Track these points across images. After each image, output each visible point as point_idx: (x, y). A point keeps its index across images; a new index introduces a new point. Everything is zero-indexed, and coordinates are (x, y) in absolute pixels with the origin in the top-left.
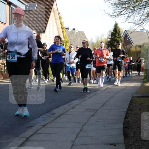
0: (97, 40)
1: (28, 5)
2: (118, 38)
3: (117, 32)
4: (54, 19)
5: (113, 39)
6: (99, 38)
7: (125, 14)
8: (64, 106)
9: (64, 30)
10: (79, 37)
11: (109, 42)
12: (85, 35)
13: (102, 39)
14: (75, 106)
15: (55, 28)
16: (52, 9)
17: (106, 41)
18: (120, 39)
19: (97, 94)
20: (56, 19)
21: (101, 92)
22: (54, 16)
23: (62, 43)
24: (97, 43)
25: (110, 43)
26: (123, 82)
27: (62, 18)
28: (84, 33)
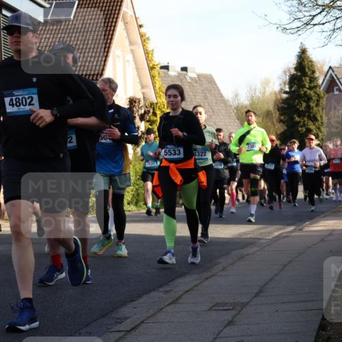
0: (253, 97)
1: (51, 7)
2: (310, 88)
3: (307, 73)
4: (128, 43)
5: (294, 91)
6: (255, 90)
7: (323, 24)
8: (153, 294)
9: (155, 72)
10: (200, 91)
11: (285, 101)
12: (216, 84)
13: (264, 93)
14: (182, 295)
15: (131, 68)
16: (121, 16)
17: (277, 99)
18: (315, 93)
19: (248, 255)
20: (131, 43)
21: (258, 248)
22: (126, 35)
23: (149, 111)
24: (251, 105)
25: (288, 104)
26: (325, 216)
27: (148, 39)
28: (213, 78)
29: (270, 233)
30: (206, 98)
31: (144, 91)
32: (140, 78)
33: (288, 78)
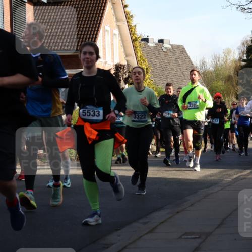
0: (216, 65)
4: (115, 20)
6: (219, 58)
9: (137, 43)
10: (174, 59)
12: (187, 54)
13: (226, 61)
14: (158, 226)
15: (117, 41)
17: (236, 66)
19: (212, 193)
20: (118, 20)
22: (113, 13)
27: (132, 16)
28: (184, 49)
29: (230, 175)
30: (178, 65)
31: (128, 59)
32: (124, 48)
33: (246, 48)
